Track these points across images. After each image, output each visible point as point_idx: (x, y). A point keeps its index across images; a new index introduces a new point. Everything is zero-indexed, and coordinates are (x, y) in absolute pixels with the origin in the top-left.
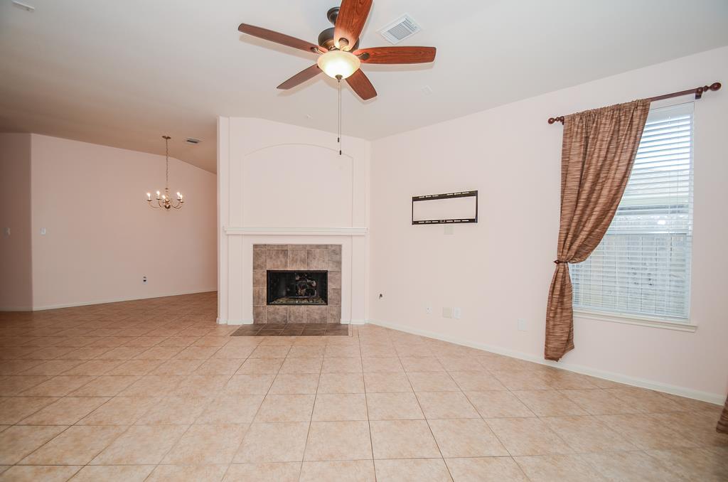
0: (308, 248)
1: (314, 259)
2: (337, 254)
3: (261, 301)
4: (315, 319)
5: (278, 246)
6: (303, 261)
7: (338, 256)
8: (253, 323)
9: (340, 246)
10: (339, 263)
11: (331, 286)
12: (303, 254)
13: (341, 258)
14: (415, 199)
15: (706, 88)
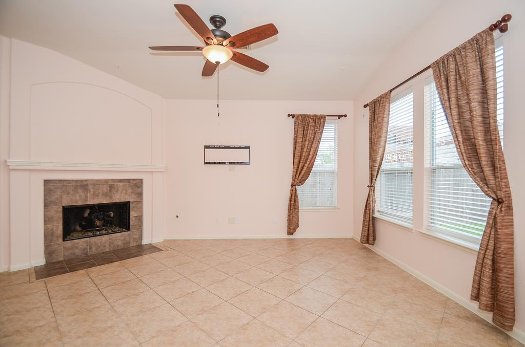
0: (110, 183)
1: (117, 191)
2: (139, 187)
3: (55, 239)
4: (118, 245)
5: (77, 181)
6: (105, 195)
7: (140, 189)
8: (45, 263)
9: (141, 180)
10: (140, 194)
11: (133, 214)
12: (105, 188)
13: (142, 190)
14: (206, 147)
15: (342, 116)
